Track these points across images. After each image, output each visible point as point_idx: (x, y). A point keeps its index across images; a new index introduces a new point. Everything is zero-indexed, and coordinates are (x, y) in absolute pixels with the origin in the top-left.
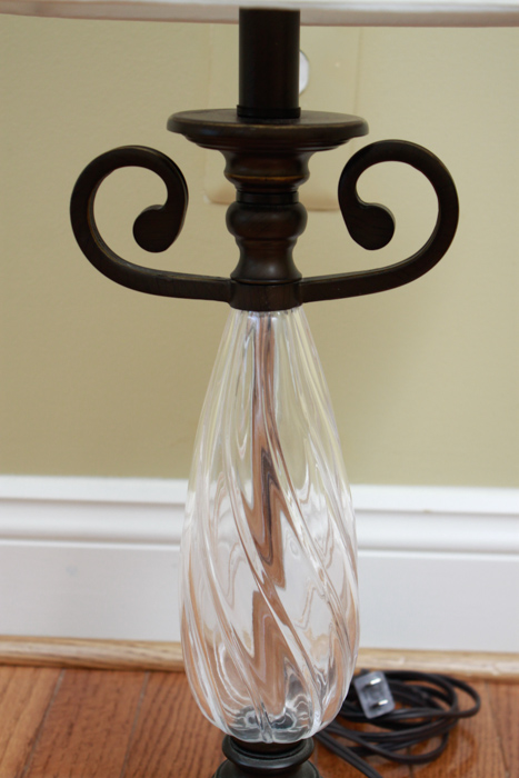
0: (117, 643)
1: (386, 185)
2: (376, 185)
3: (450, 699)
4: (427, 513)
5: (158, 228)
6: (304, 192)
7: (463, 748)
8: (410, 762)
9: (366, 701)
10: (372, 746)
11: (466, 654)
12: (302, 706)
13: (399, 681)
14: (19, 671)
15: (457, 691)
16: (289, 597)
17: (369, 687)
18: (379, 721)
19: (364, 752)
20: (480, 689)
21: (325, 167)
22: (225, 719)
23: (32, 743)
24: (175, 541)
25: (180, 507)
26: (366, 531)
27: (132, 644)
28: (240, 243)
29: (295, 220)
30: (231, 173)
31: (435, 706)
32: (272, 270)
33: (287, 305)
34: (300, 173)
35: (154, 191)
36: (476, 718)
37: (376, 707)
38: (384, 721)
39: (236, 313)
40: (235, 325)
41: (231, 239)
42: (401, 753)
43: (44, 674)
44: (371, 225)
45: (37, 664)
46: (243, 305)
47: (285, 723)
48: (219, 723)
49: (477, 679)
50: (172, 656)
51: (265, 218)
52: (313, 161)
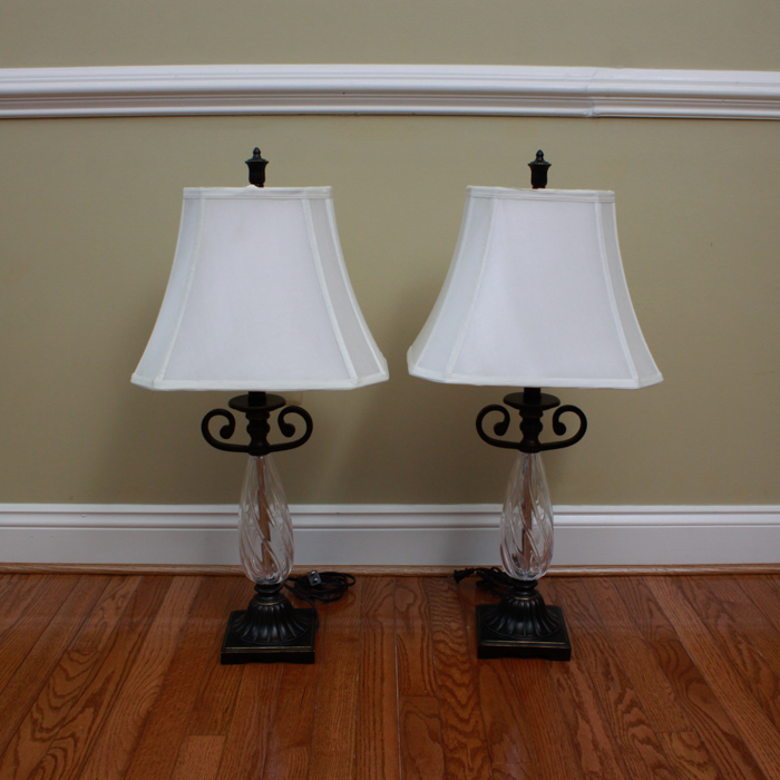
1: (292, 419)
3: (345, 580)
5: (227, 431)
6: (269, 421)
9: (310, 579)
15: (348, 578)
16: (272, 544)
21: (274, 415)
22: (255, 579)
24: (236, 527)
25: (236, 514)
26: (295, 521)
27: (231, 566)
28: (251, 436)
29: (267, 428)
30: (247, 417)
31: (340, 583)
32: (260, 444)
33: (266, 453)
34: (268, 416)
35: (224, 421)
36: (355, 585)
37: (314, 582)
40: (251, 460)
43: (198, 578)
44: (288, 430)
45: (195, 575)
46: (252, 454)
47: (273, 579)
51: (258, 429)
52: (271, 413)
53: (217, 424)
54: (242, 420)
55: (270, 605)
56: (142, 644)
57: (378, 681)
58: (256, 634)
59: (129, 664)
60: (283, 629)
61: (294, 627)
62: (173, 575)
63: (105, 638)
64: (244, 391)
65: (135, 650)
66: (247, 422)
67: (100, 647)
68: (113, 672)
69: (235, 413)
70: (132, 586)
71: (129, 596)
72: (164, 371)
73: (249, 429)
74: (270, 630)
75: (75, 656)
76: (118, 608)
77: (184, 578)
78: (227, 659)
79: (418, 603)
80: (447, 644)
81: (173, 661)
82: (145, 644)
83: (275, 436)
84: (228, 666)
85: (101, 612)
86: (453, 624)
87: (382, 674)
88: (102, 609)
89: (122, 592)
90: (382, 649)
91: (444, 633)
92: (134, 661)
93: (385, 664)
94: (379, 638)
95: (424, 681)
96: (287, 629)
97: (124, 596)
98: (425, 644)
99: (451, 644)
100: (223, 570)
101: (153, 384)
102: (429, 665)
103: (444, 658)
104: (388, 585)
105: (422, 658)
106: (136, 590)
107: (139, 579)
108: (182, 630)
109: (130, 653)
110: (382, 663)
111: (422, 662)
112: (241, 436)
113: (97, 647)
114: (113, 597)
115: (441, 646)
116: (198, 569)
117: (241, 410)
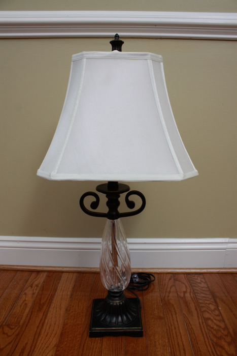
0: (88, 268)
1: (134, 198)
2: (133, 198)
3: (150, 278)
4: (145, 243)
5: (95, 205)
6: (120, 199)
7: (152, 286)
8: (142, 290)
9: (134, 280)
10: (135, 288)
11: (153, 268)
12: (121, 284)
13: (141, 275)
14: (70, 274)
15: (151, 276)
17: (134, 277)
18: (136, 283)
19: (134, 289)
20: (155, 275)
21: (123, 196)
22: (108, 287)
23: (73, 288)
24: (100, 249)
27: (91, 268)
28: (109, 208)
29: (118, 204)
30: (107, 196)
31: (147, 280)
32: (114, 213)
33: (117, 218)
34: (119, 196)
35: (93, 199)
36: (155, 281)
37: (136, 281)
38: (138, 283)
39: (108, 220)
40: (108, 222)
41: (107, 207)
42: (140, 289)
43: (75, 274)
44: (131, 205)
45: (73, 272)
46: (109, 218)
47: (119, 287)
48: (107, 288)
49: (155, 273)
50: (98, 270)
51: (113, 203)
52: (121, 195)
53: (89, 200)
54: (103, 198)
55: (117, 302)
56: (45, 320)
57: (182, 351)
58: (108, 320)
59: (36, 337)
60: (125, 317)
61: (130, 314)
62: (62, 272)
63: (25, 315)
64: (106, 181)
65: (41, 325)
66: (107, 199)
67: (21, 323)
68: (27, 344)
69: (99, 194)
70: (42, 278)
71: (40, 285)
72: (57, 167)
73: (108, 204)
74: (117, 318)
75: (6, 329)
76: (33, 294)
77: (68, 274)
78: (93, 335)
79: (188, 290)
80: (212, 321)
81: (62, 334)
82: (46, 321)
83: (123, 208)
84: (94, 339)
85: (24, 296)
86: (211, 306)
87: (183, 346)
88: (25, 294)
89: (36, 283)
90: (178, 324)
91: (208, 312)
92: (40, 334)
93: (183, 337)
94: (174, 316)
95: (209, 351)
96: (127, 317)
97: (37, 286)
98: (200, 320)
99: (215, 321)
100: (87, 270)
101: (50, 176)
102: (208, 338)
103: (214, 332)
104: (170, 279)
105: (202, 332)
106: (44, 282)
107: (45, 274)
108: (66, 310)
109: (38, 327)
110: (181, 336)
111: (203, 335)
112: (103, 208)
113: (19, 323)
114: (31, 286)
115: (210, 322)
116: (75, 269)
117: (104, 192)
